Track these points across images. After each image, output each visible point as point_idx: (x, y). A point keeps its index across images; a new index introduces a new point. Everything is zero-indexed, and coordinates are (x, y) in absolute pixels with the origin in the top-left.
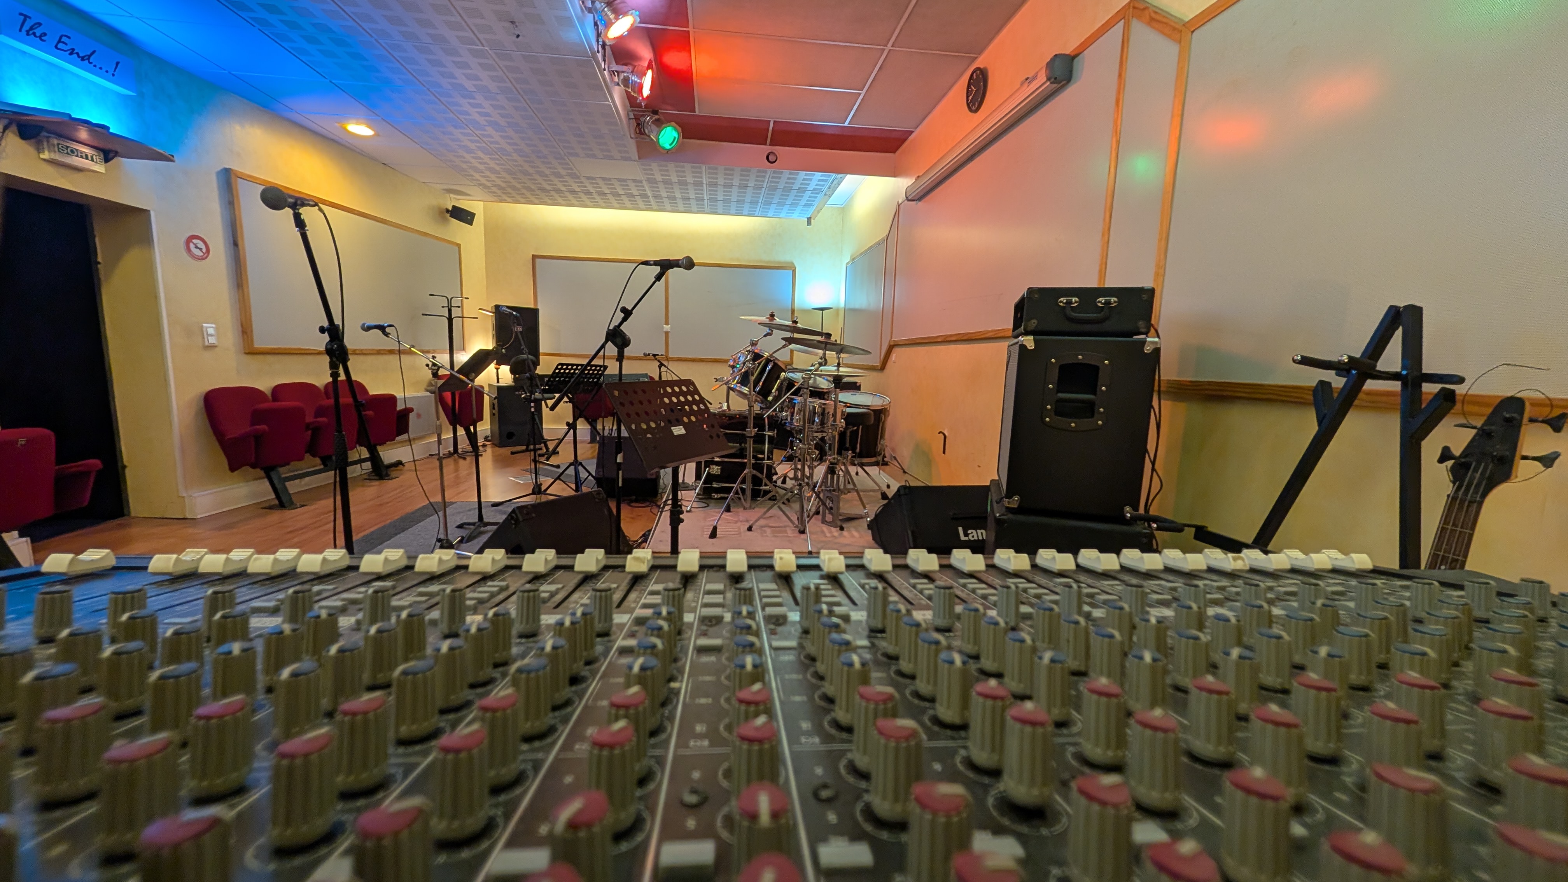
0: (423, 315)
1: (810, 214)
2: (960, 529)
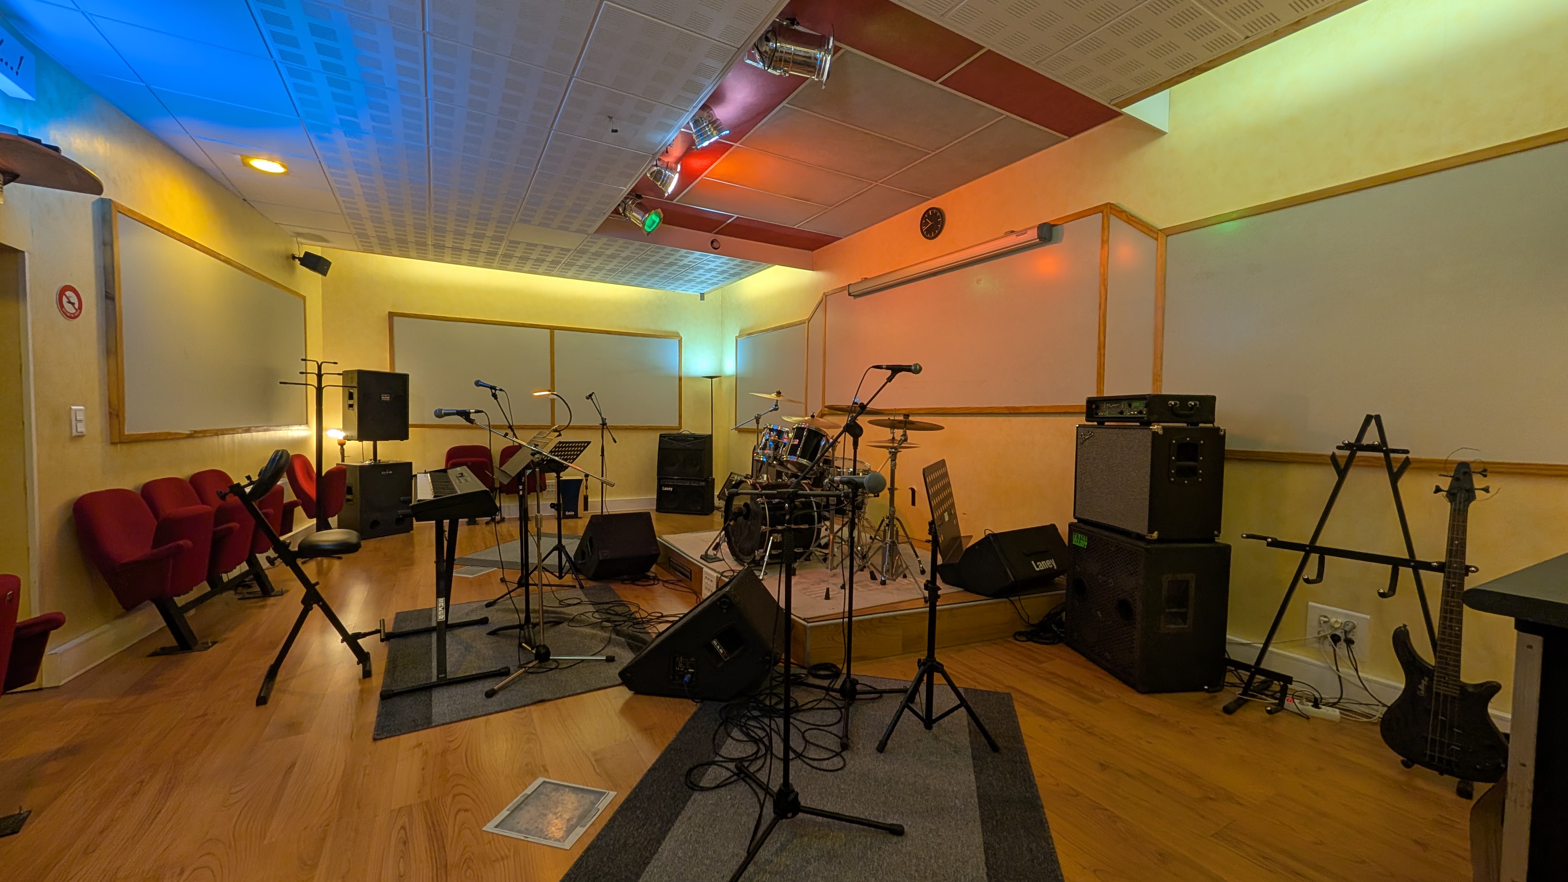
0: (281, 383)
1: (706, 290)
2: (1033, 562)
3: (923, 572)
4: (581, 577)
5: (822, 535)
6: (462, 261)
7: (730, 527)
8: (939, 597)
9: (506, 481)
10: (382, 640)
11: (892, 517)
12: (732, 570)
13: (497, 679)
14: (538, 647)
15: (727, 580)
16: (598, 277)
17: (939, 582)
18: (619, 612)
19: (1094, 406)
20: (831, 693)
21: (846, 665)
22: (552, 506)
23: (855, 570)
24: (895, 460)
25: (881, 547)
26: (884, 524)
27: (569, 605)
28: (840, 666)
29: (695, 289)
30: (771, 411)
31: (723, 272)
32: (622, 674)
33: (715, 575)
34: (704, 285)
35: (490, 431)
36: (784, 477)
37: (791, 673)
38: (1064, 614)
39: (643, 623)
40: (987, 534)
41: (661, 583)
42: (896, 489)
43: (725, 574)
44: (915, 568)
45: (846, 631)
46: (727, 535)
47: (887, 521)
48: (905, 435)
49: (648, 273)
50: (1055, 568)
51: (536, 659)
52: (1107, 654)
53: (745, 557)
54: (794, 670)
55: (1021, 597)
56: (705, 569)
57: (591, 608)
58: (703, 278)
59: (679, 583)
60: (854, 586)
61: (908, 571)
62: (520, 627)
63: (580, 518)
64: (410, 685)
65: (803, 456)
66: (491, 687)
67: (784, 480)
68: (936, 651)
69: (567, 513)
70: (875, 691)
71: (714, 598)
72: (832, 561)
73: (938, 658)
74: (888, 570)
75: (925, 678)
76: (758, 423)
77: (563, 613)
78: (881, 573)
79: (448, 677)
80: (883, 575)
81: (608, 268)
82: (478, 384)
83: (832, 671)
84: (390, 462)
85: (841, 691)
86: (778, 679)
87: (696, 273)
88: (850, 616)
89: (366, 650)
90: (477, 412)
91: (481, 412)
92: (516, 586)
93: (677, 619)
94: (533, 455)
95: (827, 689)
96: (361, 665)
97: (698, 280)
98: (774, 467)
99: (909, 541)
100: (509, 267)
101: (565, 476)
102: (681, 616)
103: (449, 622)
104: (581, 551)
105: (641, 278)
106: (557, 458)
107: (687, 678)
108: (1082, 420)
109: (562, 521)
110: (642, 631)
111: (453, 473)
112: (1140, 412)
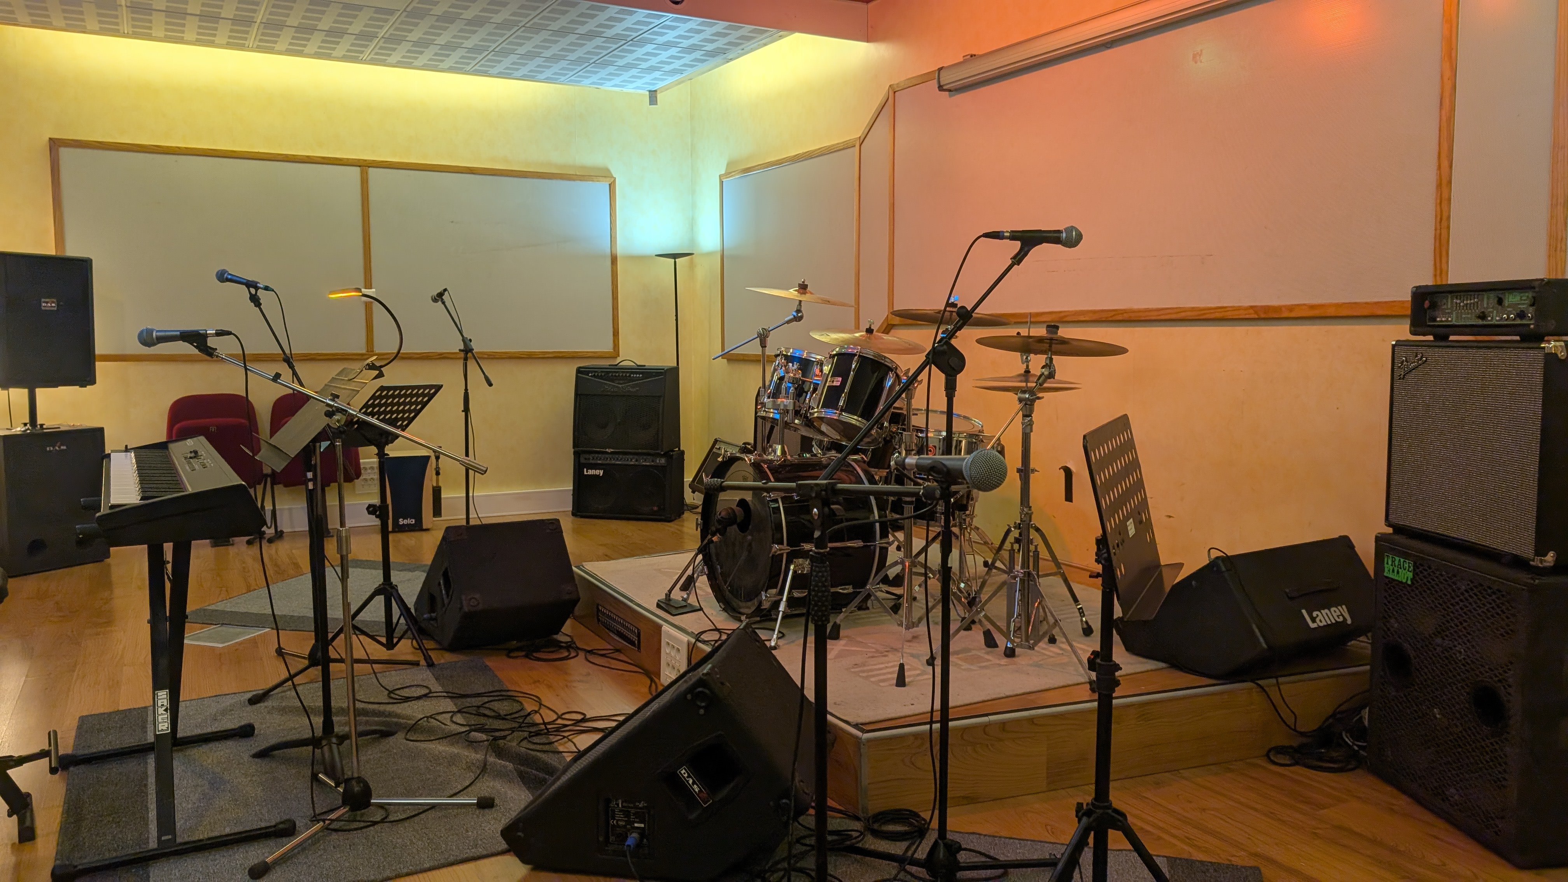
1: (659, 85)
2: (1304, 611)
3: (1088, 631)
4: (429, 644)
5: (890, 560)
6: (187, 36)
7: (712, 546)
8: (1117, 683)
9: (280, 466)
10: (53, 771)
11: (1025, 526)
12: (717, 630)
13: (271, 843)
14: (347, 781)
15: (708, 649)
16: (449, 62)
17: (1119, 654)
18: (502, 713)
19: (1427, 304)
20: (908, 867)
21: (937, 812)
22: (372, 509)
23: (953, 627)
24: (1030, 416)
25: (1004, 583)
26: (1011, 539)
27: (407, 699)
28: (926, 815)
29: (639, 83)
30: (788, 322)
31: (692, 49)
32: (507, 833)
33: (685, 638)
34: (657, 74)
35: (246, 369)
36: (816, 450)
37: (830, 827)
38: (1366, 713)
39: (548, 732)
40: (1213, 556)
41: (582, 654)
42: (1034, 471)
43: (704, 637)
44: (1072, 624)
45: (937, 749)
46: (707, 561)
47: (1015, 533)
48: (1049, 365)
49: (548, 53)
50: (1349, 622)
51: (344, 804)
52: (1452, 790)
53: (741, 604)
54: (835, 823)
55: (1281, 680)
56: (666, 628)
57: (449, 705)
58: (654, 61)
59: (615, 655)
60: (952, 659)
61: (1057, 629)
62: (314, 742)
63: (427, 530)
64: (109, 856)
65: (849, 408)
66: (261, 859)
67: (815, 455)
68: (1112, 784)
69: (401, 522)
70: (995, 863)
71: (682, 686)
72: (910, 608)
73: (1118, 798)
74: (1019, 628)
75: (1091, 840)
76: (763, 346)
77: (398, 716)
78: (1006, 635)
79: (179, 840)
80: (1009, 639)
81: (469, 44)
82: (223, 277)
83: (911, 824)
84: (63, 429)
85: (929, 863)
86: (807, 841)
87: (640, 52)
88: (945, 719)
89: (23, 789)
90: (220, 333)
91: (229, 333)
92: (306, 662)
93: (614, 724)
94: (329, 414)
95: (901, 860)
96: (15, 817)
97: (645, 65)
98: (796, 430)
99: (1060, 570)
100: (278, 47)
101: (393, 451)
102: (621, 718)
103: (180, 734)
104: (428, 597)
105: (532, 65)
106: (374, 421)
107: (632, 839)
108: (1402, 331)
109: (391, 537)
110: (546, 748)
111: (179, 450)
112: (1521, 315)
